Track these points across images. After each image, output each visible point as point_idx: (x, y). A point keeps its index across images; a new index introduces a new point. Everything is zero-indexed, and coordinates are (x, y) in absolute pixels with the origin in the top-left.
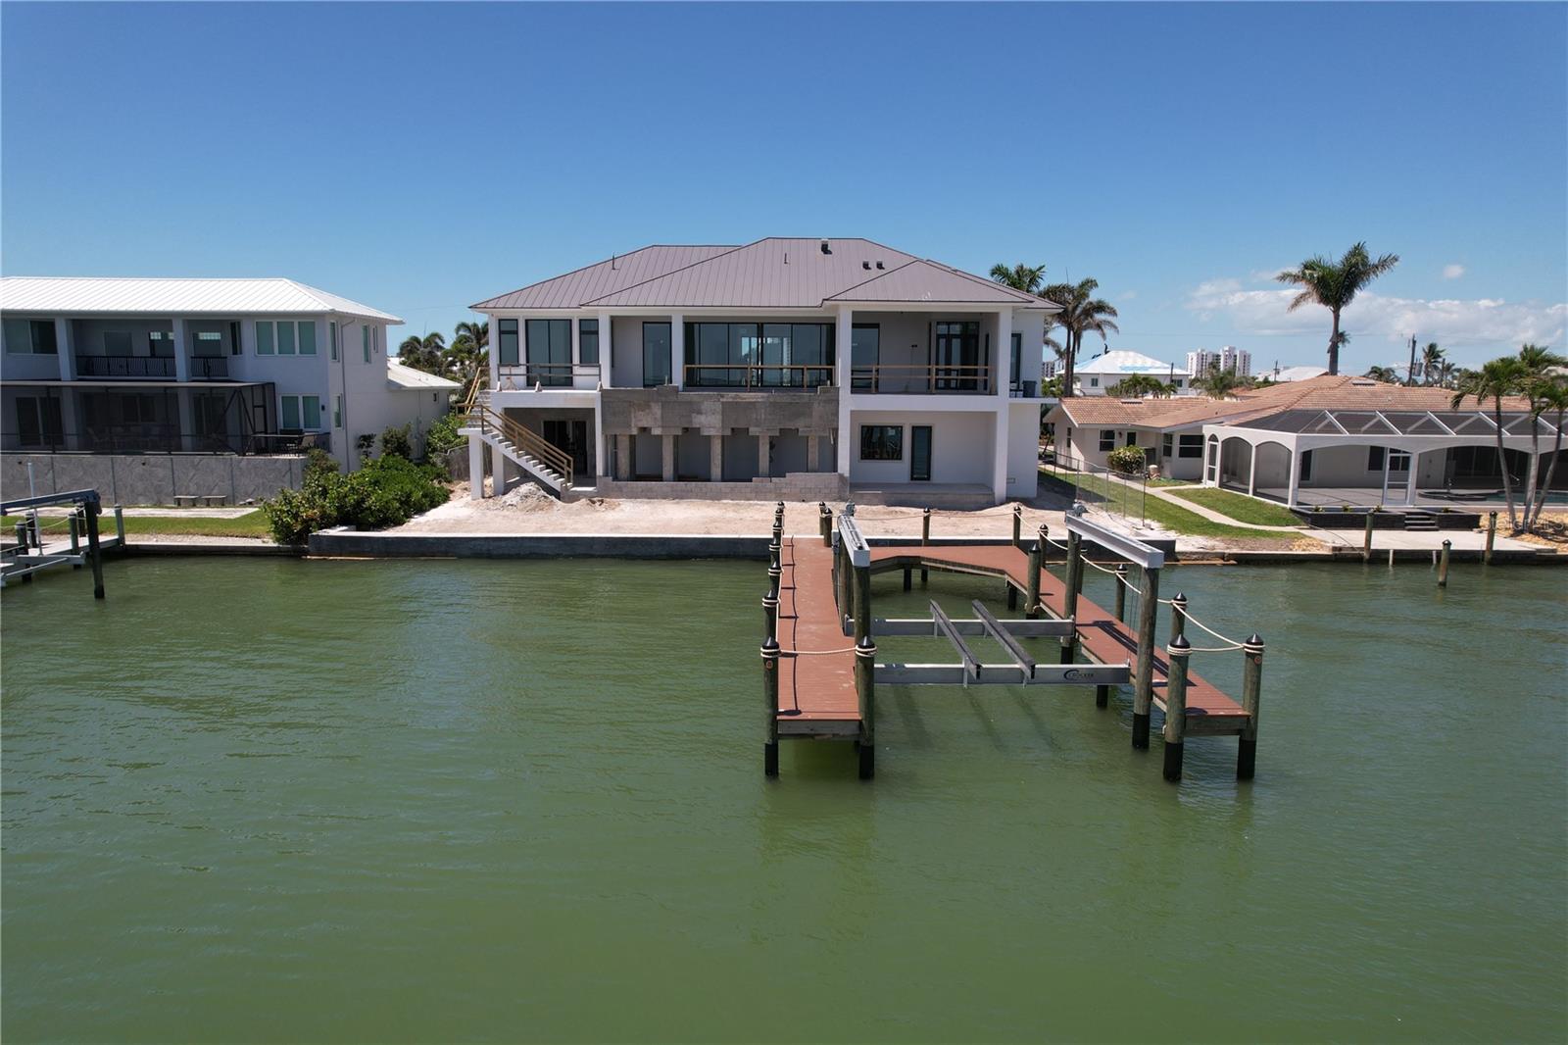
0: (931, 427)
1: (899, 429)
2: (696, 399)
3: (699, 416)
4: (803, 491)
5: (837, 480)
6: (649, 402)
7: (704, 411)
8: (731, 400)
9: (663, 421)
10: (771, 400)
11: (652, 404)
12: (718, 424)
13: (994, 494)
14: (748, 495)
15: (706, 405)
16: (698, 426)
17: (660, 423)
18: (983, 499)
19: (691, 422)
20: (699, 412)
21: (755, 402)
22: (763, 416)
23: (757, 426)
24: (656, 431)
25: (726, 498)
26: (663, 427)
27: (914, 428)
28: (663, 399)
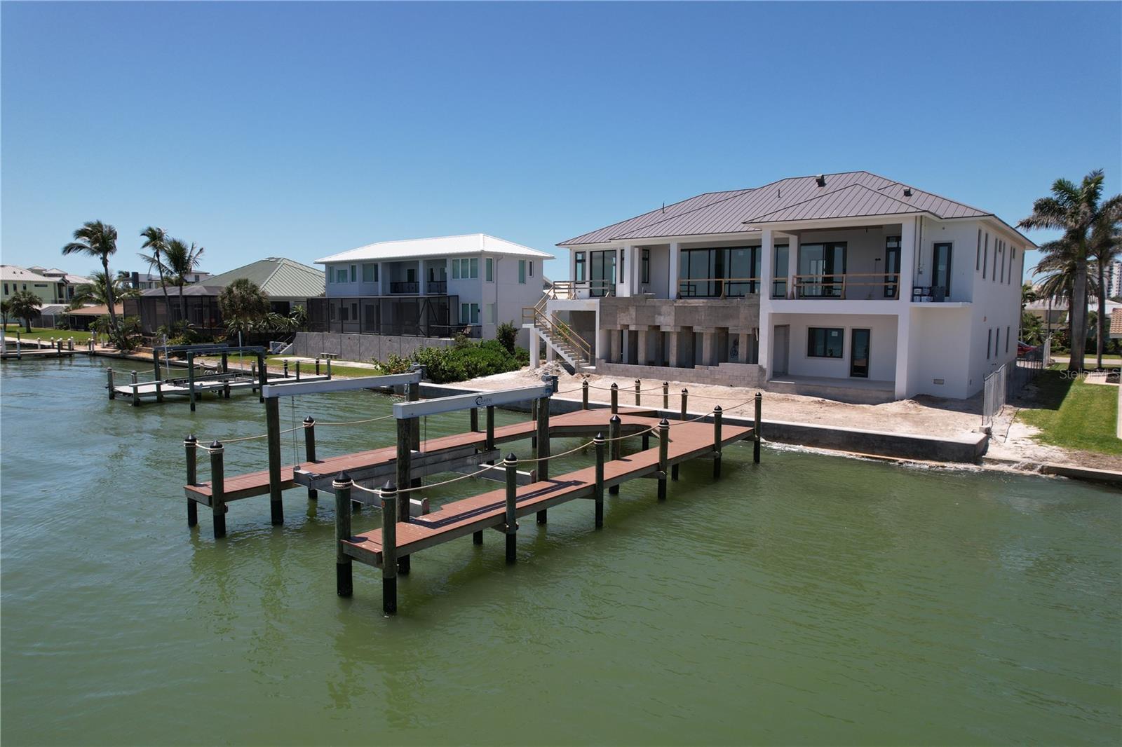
0: (869, 330)
1: (841, 331)
2: (658, 304)
3: (659, 317)
4: (731, 377)
5: (757, 370)
6: (628, 306)
7: (663, 313)
8: (681, 305)
9: (636, 320)
10: (709, 305)
11: (630, 308)
12: (672, 323)
13: (894, 391)
14: (691, 378)
15: (665, 309)
16: (658, 324)
17: (634, 322)
18: (884, 395)
19: (654, 322)
20: (660, 314)
21: (697, 307)
22: (703, 317)
23: (699, 325)
24: (632, 328)
25: (675, 380)
26: (636, 325)
27: (855, 331)
28: (638, 304)
